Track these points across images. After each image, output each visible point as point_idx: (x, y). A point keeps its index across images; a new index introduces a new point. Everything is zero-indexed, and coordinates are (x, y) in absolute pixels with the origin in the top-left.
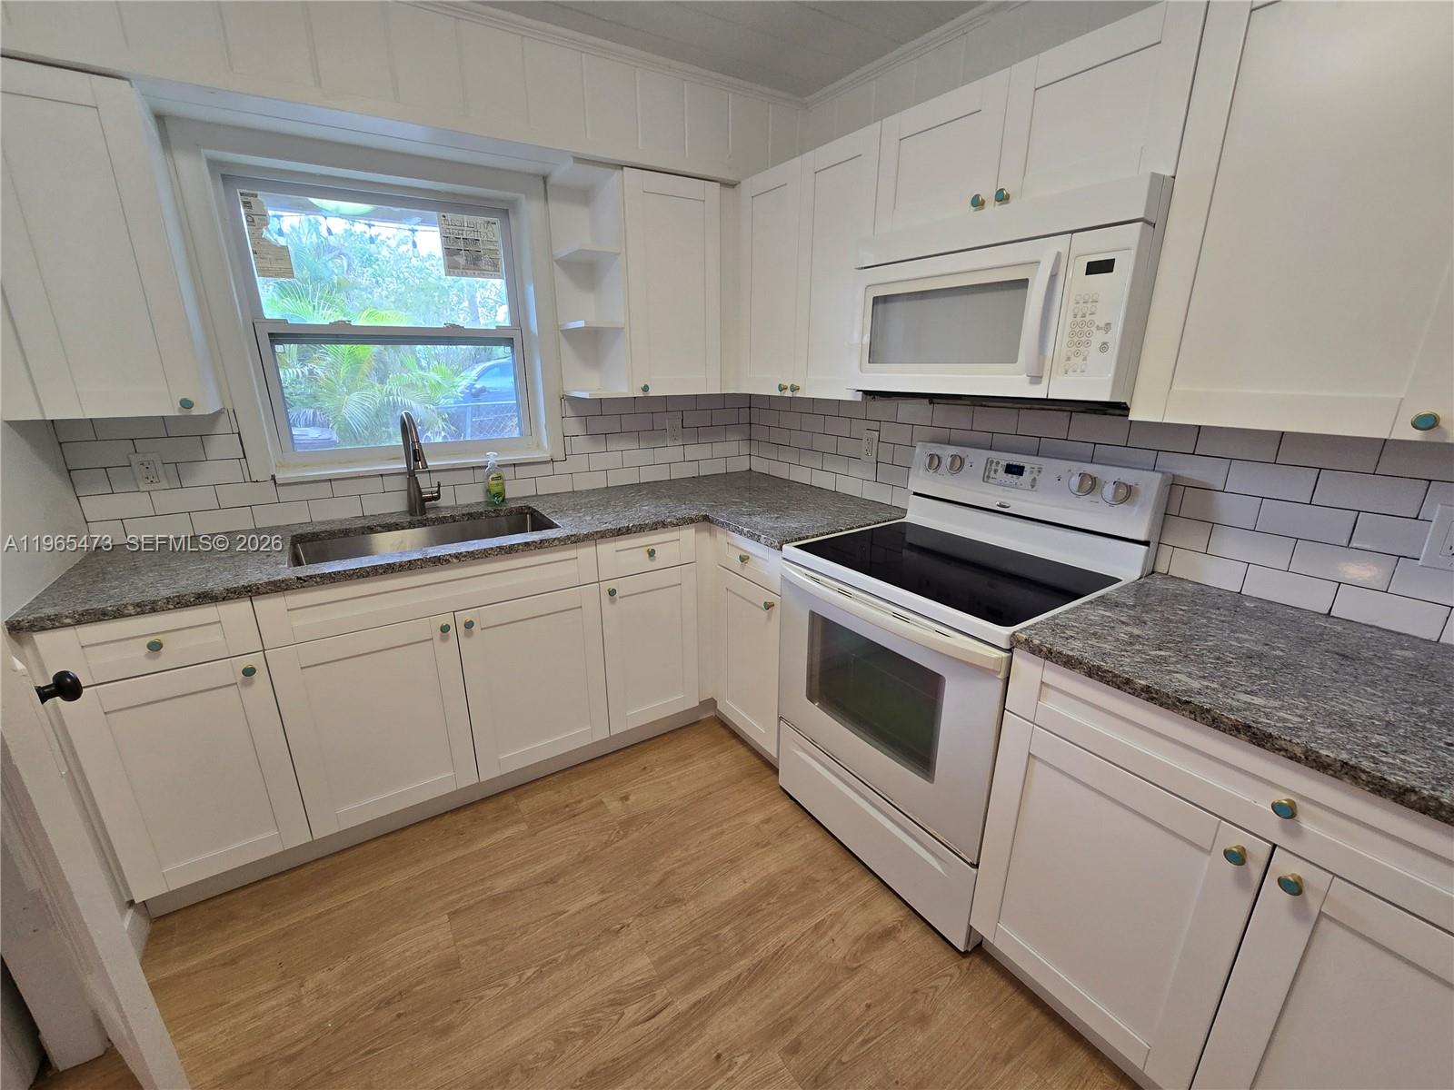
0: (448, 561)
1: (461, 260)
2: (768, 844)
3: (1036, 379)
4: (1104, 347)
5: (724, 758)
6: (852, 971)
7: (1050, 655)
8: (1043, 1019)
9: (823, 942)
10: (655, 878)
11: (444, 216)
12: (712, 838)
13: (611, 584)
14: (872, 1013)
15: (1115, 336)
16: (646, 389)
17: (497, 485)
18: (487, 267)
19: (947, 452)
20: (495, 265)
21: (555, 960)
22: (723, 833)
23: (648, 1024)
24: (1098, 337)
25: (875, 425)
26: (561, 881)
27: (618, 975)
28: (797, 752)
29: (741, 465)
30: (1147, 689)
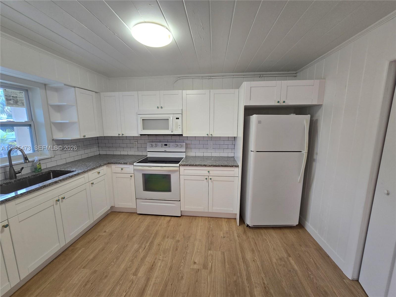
0: (58, 182)
1: (11, 102)
2: (143, 222)
3: (172, 132)
4: (180, 128)
5: (121, 216)
6: (169, 226)
7: (184, 165)
8: (192, 217)
9: (162, 226)
10: (126, 236)
11: (5, 90)
12: (132, 226)
13: (92, 182)
14: (174, 228)
15: (181, 127)
16: (85, 136)
17: (39, 166)
18: (20, 105)
19: (154, 144)
20: (23, 104)
21: (119, 256)
22: (133, 225)
23: (145, 249)
24: (179, 127)
25: (136, 141)
26: (105, 249)
27: (133, 250)
28: (142, 203)
29: (97, 153)
30: (195, 165)
